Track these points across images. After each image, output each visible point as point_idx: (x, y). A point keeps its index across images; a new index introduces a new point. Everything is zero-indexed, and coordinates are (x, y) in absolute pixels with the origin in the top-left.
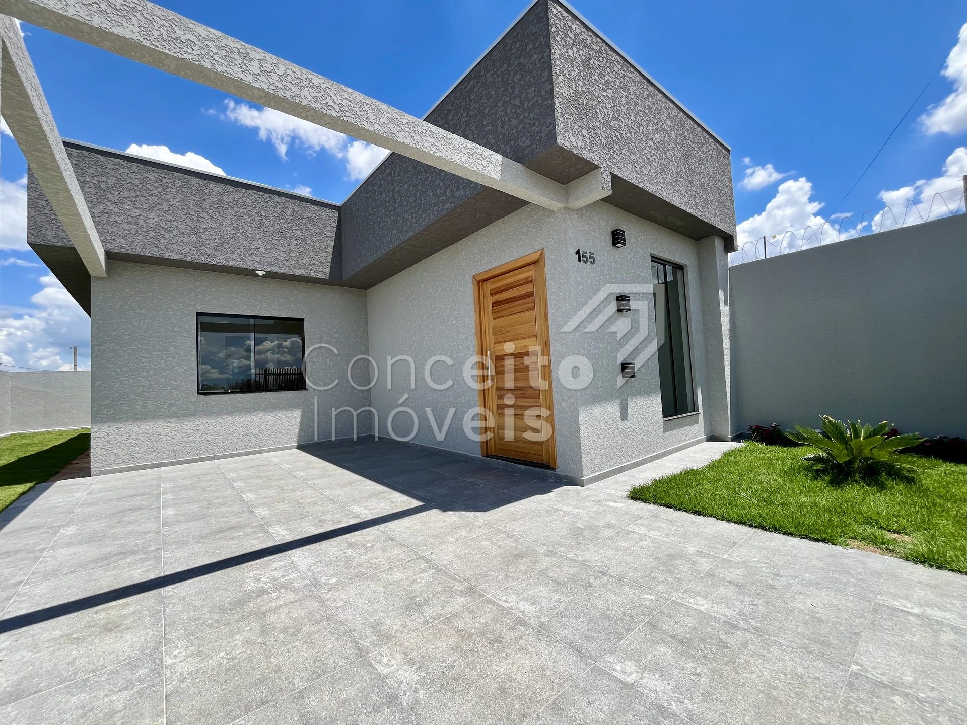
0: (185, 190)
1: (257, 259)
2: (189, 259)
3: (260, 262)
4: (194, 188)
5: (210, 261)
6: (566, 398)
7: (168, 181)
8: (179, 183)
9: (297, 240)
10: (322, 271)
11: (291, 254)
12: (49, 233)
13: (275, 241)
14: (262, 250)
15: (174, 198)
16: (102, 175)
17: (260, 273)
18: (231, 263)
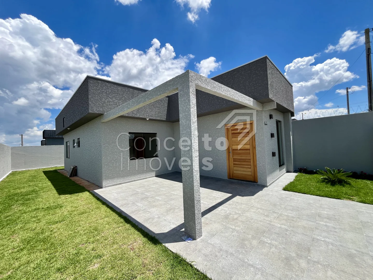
0: (128, 93)
1: (148, 115)
2: (130, 116)
3: (148, 116)
4: (131, 92)
5: (136, 116)
6: (261, 163)
7: (124, 90)
8: (127, 90)
9: (158, 108)
10: (164, 118)
11: (156, 113)
12: (94, 109)
13: (152, 108)
14: (149, 112)
15: (126, 95)
16: (107, 89)
17: (148, 119)
18: (141, 116)
